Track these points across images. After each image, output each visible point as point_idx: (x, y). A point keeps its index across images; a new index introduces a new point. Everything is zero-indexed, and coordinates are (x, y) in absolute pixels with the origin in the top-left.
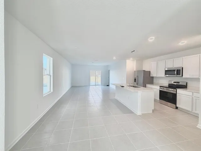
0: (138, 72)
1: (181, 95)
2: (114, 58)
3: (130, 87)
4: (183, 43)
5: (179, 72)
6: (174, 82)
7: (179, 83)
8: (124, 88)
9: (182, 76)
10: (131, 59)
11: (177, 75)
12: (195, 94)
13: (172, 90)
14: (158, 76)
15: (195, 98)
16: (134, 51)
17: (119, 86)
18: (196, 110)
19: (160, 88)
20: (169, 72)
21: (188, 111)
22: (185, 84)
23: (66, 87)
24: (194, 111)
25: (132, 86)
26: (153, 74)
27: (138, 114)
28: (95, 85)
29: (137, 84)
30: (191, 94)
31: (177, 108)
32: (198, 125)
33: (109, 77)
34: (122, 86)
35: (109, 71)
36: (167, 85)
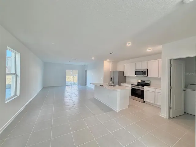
0: (114, 72)
1: (147, 91)
2: (93, 58)
3: (109, 86)
4: (149, 50)
5: (145, 73)
6: (141, 81)
7: (145, 81)
8: (104, 87)
9: (147, 76)
10: (108, 60)
11: (144, 75)
12: (156, 90)
13: (141, 87)
14: (129, 76)
15: (156, 93)
16: (112, 53)
17: (99, 85)
18: (157, 103)
19: (132, 86)
20: (138, 73)
21: (152, 103)
22: (149, 83)
23: (36, 88)
24: (156, 103)
25: (110, 85)
26: (126, 74)
27: (117, 111)
28: (72, 85)
29: (113, 83)
30: (153, 90)
31: (144, 102)
32: (161, 114)
33: (86, 77)
34: (102, 86)
35: (86, 71)
36: (136, 83)
